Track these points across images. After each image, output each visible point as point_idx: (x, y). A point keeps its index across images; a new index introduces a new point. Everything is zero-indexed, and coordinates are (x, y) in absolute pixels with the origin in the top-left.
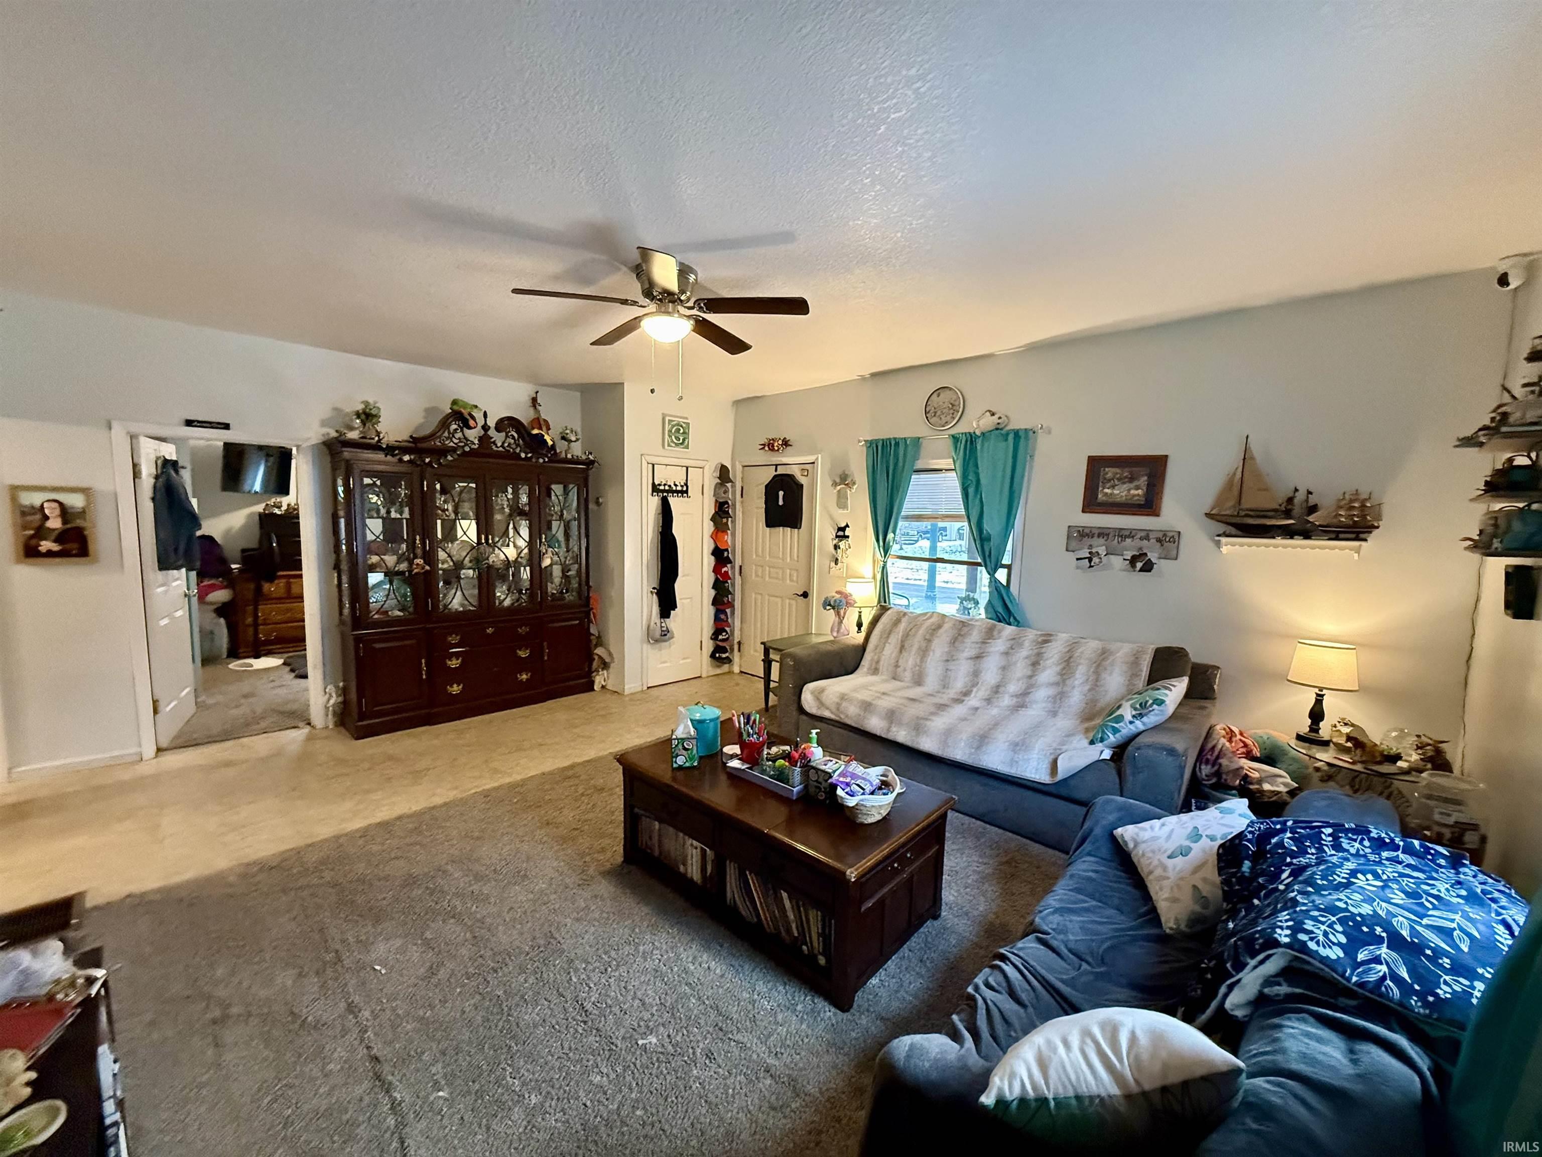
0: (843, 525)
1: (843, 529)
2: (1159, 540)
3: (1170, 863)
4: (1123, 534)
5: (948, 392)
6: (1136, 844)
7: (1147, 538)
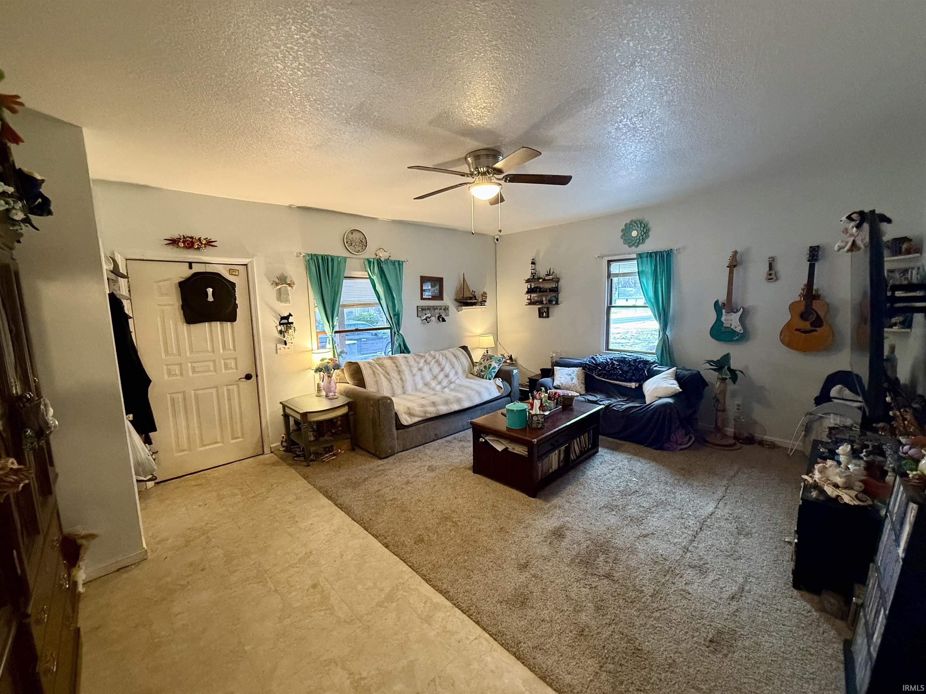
0: (286, 315)
1: (287, 318)
2: (444, 310)
3: (573, 382)
4: (435, 308)
5: (357, 233)
6: (562, 384)
7: (441, 309)
